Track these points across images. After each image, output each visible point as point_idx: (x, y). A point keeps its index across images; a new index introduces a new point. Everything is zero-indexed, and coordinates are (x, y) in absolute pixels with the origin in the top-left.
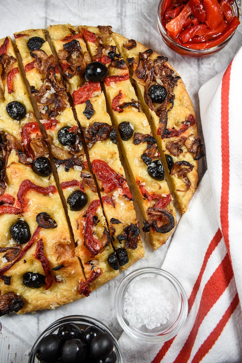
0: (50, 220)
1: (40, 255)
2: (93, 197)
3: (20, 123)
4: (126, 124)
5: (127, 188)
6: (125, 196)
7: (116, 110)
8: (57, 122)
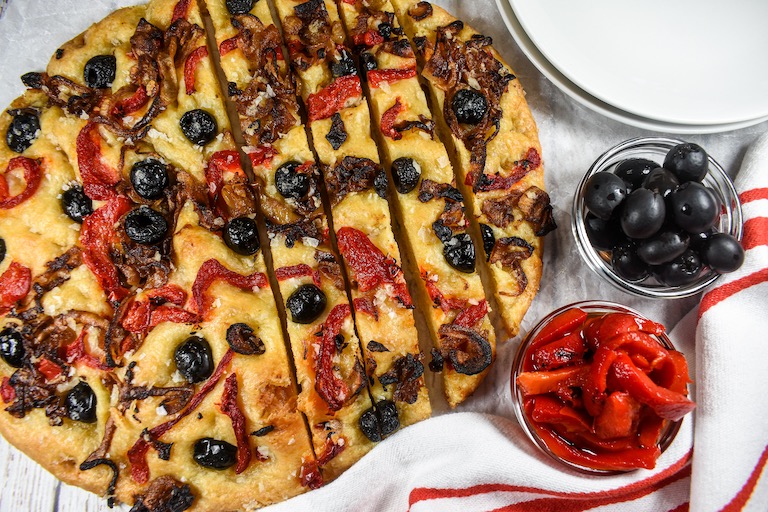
0: (251, 338)
1: (232, 402)
2: (336, 297)
3: (204, 150)
4: (406, 162)
5: (402, 284)
6: (399, 299)
7: (388, 134)
8: (276, 152)
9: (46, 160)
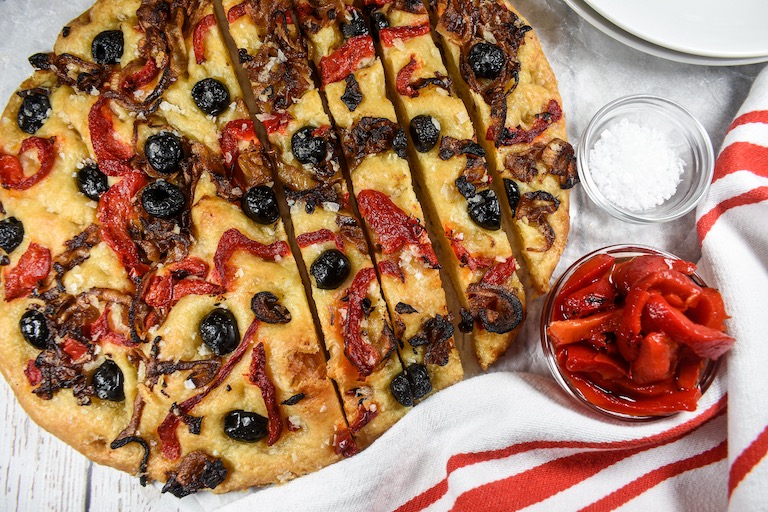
0: (276, 307)
1: (260, 372)
2: (361, 262)
3: (217, 121)
4: (424, 119)
5: (427, 244)
6: (425, 259)
7: (404, 93)
8: (291, 118)
9: (59, 139)
